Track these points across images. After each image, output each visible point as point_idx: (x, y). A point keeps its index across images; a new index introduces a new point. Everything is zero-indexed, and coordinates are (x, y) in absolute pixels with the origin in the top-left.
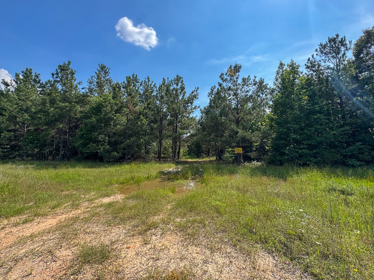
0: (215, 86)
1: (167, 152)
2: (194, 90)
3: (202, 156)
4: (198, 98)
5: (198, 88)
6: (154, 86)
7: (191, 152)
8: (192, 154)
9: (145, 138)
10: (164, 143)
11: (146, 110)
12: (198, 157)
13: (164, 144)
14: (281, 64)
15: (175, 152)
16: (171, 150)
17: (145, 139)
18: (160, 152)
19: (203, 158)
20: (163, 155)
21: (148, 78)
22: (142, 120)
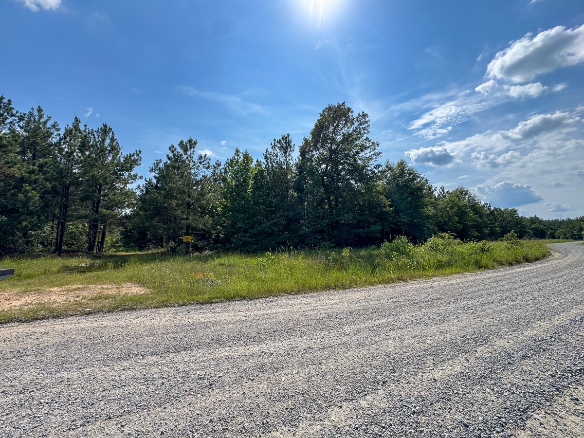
0: (160, 160)
1: (76, 242)
2: (134, 153)
3: (149, 247)
4: (140, 164)
5: (140, 152)
6: (54, 126)
7: (131, 241)
8: (132, 244)
9: (32, 220)
10: (69, 225)
11: (35, 176)
12: (141, 248)
13: (71, 227)
14: (237, 151)
15: (94, 241)
16: (85, 238)
17: (32, 222)
18: (61, 242)
19: (149, 249)
20: (66, 248)
21: (40, 110)
22: (26, 191)
